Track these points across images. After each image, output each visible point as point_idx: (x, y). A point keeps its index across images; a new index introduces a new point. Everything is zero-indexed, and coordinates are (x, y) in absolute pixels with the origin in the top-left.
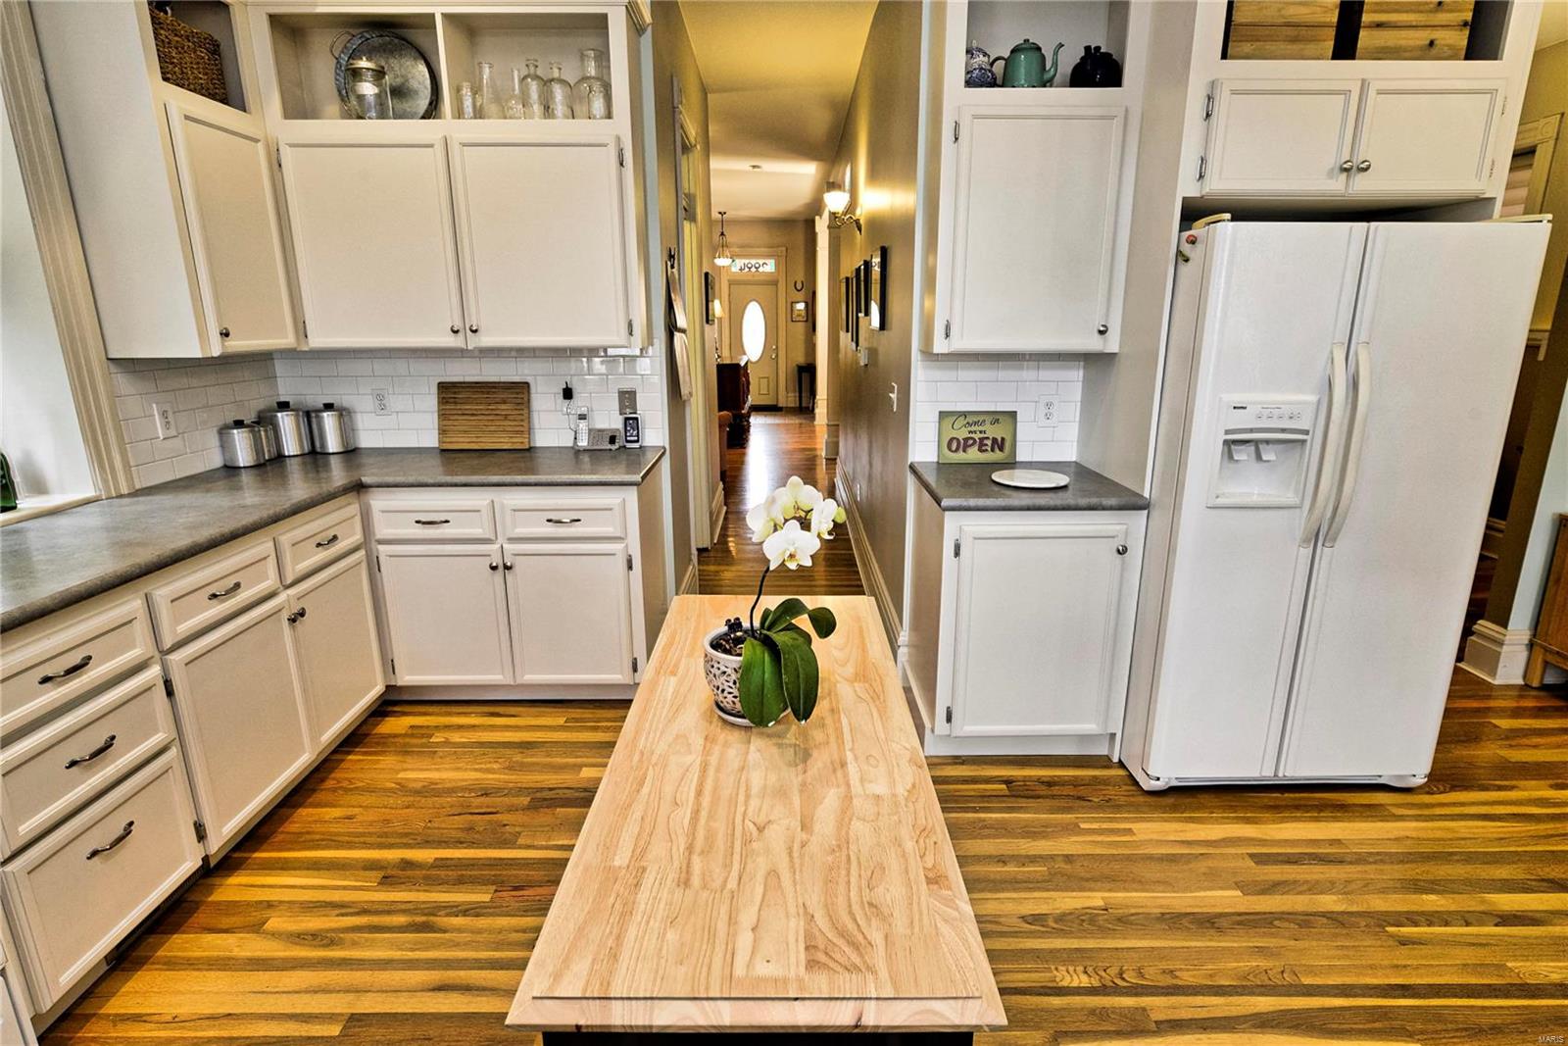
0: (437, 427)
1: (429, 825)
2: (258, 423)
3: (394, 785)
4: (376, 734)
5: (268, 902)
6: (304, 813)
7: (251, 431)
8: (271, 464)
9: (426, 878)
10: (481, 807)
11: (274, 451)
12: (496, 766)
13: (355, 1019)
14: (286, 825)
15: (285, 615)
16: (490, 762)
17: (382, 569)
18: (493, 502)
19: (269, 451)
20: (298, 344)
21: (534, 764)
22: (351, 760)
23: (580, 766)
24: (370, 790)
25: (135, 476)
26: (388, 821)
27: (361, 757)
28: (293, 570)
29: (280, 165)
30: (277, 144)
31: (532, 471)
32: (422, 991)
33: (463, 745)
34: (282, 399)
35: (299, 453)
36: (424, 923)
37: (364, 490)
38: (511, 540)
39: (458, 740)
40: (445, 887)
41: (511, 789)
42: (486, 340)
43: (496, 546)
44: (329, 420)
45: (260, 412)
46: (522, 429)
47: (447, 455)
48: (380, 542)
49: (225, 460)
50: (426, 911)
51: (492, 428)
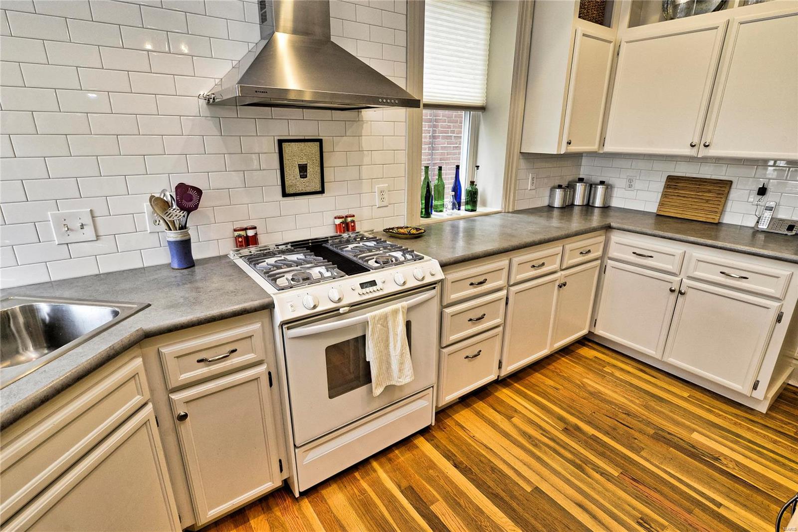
0: (658, 201)
1: (593, 414)
2: (567, 187)
3: (580, 383)
4: (577, 353)
5: (516, 409)
6: (538, 375)
7: (564, 191)
8: (568, 207)
9: (586, 442)
10: (624, 420)
11: (570, 202)
12: (637, 401)
13: (537, 489)
14: (529, 377)
15: (557, 283)
16: (634, 397)
17: (606, 272)
18: (685, 252)
19: (569, 201)
20: (599, 150)
21: (660, 412)
22: (564, 361)
23: (694, 430)
24: (568, 380)
25: (516, 204)
26: (574, 401)
27: (567, 361)
28: (567, 263)
29: (618, 54)
30: (621, 42)
31: (716, 238)
32: (571, 500)
33: (621, 380)
34: (581, 177)
35: (581, 204)
36: (580, 465)
37: (610, 229)
38: (690, 278)
39: (619, 376)
40: (593, 452)
41: (644, 419)
42: (712, 152)
43: (678, 279)
44: (600, 190)
45: (569, 182)
46: (717, 210)
47: (661, 218)
48: (610, 259)
49: (549, 203)
50: (582, 459)
51: (696, 207)
